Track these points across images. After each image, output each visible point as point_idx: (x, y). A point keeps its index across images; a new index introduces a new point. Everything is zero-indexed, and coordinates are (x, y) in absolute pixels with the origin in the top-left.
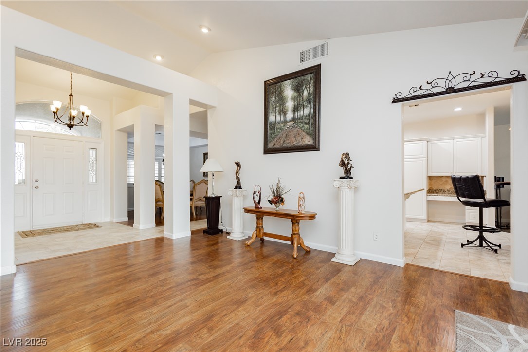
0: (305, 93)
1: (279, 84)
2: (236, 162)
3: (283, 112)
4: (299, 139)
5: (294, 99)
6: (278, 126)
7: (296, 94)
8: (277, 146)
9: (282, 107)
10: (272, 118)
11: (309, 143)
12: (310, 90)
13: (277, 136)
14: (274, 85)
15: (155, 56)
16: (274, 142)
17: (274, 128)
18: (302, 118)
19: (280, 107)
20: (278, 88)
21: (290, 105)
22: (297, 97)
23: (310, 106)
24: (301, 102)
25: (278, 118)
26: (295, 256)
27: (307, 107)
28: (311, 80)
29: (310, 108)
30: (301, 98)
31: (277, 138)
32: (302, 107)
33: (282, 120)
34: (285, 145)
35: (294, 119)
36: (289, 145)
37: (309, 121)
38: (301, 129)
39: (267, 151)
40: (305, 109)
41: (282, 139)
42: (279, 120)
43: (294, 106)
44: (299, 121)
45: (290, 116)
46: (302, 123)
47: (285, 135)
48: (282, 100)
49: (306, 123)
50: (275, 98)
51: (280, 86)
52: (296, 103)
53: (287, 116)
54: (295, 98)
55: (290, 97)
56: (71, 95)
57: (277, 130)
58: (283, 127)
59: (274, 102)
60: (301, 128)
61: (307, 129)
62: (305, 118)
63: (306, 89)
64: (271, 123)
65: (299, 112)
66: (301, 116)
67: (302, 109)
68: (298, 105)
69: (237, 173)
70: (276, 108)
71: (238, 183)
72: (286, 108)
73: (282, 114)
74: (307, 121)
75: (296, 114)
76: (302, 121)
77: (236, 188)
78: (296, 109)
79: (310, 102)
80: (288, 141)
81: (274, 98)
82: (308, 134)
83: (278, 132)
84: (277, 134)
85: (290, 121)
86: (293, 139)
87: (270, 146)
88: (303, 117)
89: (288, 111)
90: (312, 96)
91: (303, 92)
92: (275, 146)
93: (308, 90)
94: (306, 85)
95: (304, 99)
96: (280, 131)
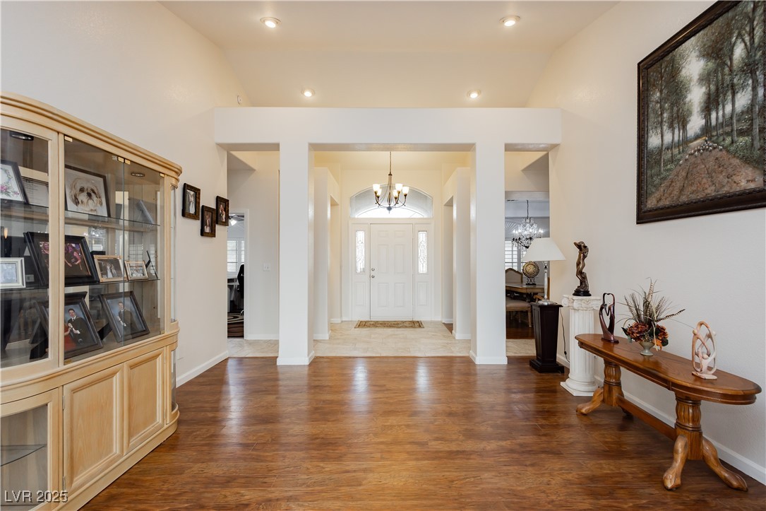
0: (739, 52)
1: (668, 58)
2: (577, 242)
3: (680, 120)
4: (721, 178)
5: (705, 78)
6: (667, 155)
7: (711, 65)
8: (666, 202)
9: (675, 109)
10: (654, 141)
11: (752, 186)
12: (752, 38)
13: (664, 179)
14: (658, 64)
15: (469, 94)
16: (657, 195)
17: (658, 162)
18: (729, 121)
19: (672, 109)
20: (666, 67)
21: (696, 96)
22: (716, 71)
23: (755, 83)
24: (727, 78)
25: (668, 138)
26: (669, 484)
27: (743, 87)
28: (754, 9)
29: (754, 89)
30: (727, 70)
31: (666, 183)
32: (729, 94)
33: (676, 139)
34: (684, 199)
35: (707, 130)
36: (694, 197)
37: (752, 125)
38: (728, 151)
39: (645, 216)
40: (739, 96)
41: (678, 185)
42: (670, 140)
43: (705, 97)
44: (720, 131)
45: (696, 123)
46: (728, 134)
47: (684, 174)
48: (676, 90)
49: (741, 133)
50: (661, 92)
51: (673, 60)
52: (713, 87)
53: (689, 126)
54: (709, 74)
55: (696, 77)
56: (390, 175)
57: (665, 165)
58: (679, 156)
59: (658, 102)
60: (725, 148)
61: (745, 147)
62: (738, 121)
63: (739, 40)
64: (651, 153)
65: (721, 107)
66: (728, 116)
67: (730, 98)
68: (717, 89)
69: (578, 264)
70: (662, 114)
71: (581, 283)
72: (686, 108)
73: (676, 125)
74: (744, 126)
75: (714, 115)
76: (728, 129)
77: (577, 293)
78: (711, 103)
79: (753, 72)
80: (691, 189)
81: (658, 94)
82: (747, 160)
83: (668, 170)
84: (664, 174)
85: (697, 137)
86: (704, 180)
87: (651, 203)
88: (731, 118)
89: (690, 113)
90: (759, 54)
91: (732, 51)
92: (661, 204)
93: (747, 38)
94: (742, 28)
95: (735, 68)
96: (673, 167)
